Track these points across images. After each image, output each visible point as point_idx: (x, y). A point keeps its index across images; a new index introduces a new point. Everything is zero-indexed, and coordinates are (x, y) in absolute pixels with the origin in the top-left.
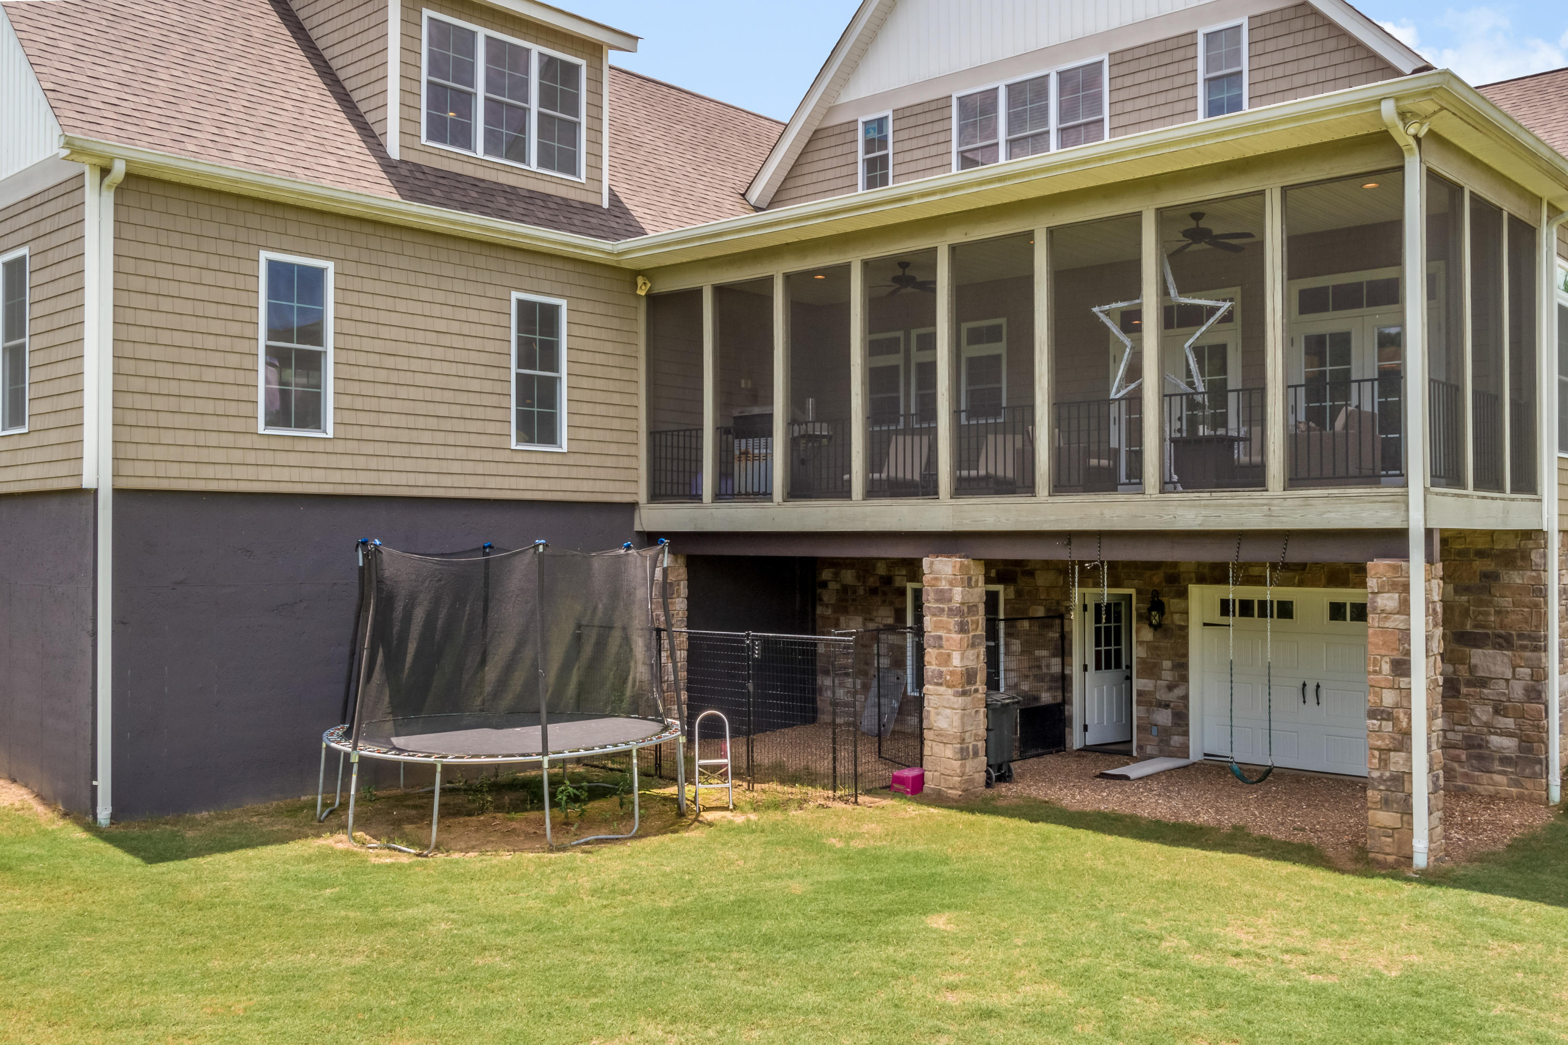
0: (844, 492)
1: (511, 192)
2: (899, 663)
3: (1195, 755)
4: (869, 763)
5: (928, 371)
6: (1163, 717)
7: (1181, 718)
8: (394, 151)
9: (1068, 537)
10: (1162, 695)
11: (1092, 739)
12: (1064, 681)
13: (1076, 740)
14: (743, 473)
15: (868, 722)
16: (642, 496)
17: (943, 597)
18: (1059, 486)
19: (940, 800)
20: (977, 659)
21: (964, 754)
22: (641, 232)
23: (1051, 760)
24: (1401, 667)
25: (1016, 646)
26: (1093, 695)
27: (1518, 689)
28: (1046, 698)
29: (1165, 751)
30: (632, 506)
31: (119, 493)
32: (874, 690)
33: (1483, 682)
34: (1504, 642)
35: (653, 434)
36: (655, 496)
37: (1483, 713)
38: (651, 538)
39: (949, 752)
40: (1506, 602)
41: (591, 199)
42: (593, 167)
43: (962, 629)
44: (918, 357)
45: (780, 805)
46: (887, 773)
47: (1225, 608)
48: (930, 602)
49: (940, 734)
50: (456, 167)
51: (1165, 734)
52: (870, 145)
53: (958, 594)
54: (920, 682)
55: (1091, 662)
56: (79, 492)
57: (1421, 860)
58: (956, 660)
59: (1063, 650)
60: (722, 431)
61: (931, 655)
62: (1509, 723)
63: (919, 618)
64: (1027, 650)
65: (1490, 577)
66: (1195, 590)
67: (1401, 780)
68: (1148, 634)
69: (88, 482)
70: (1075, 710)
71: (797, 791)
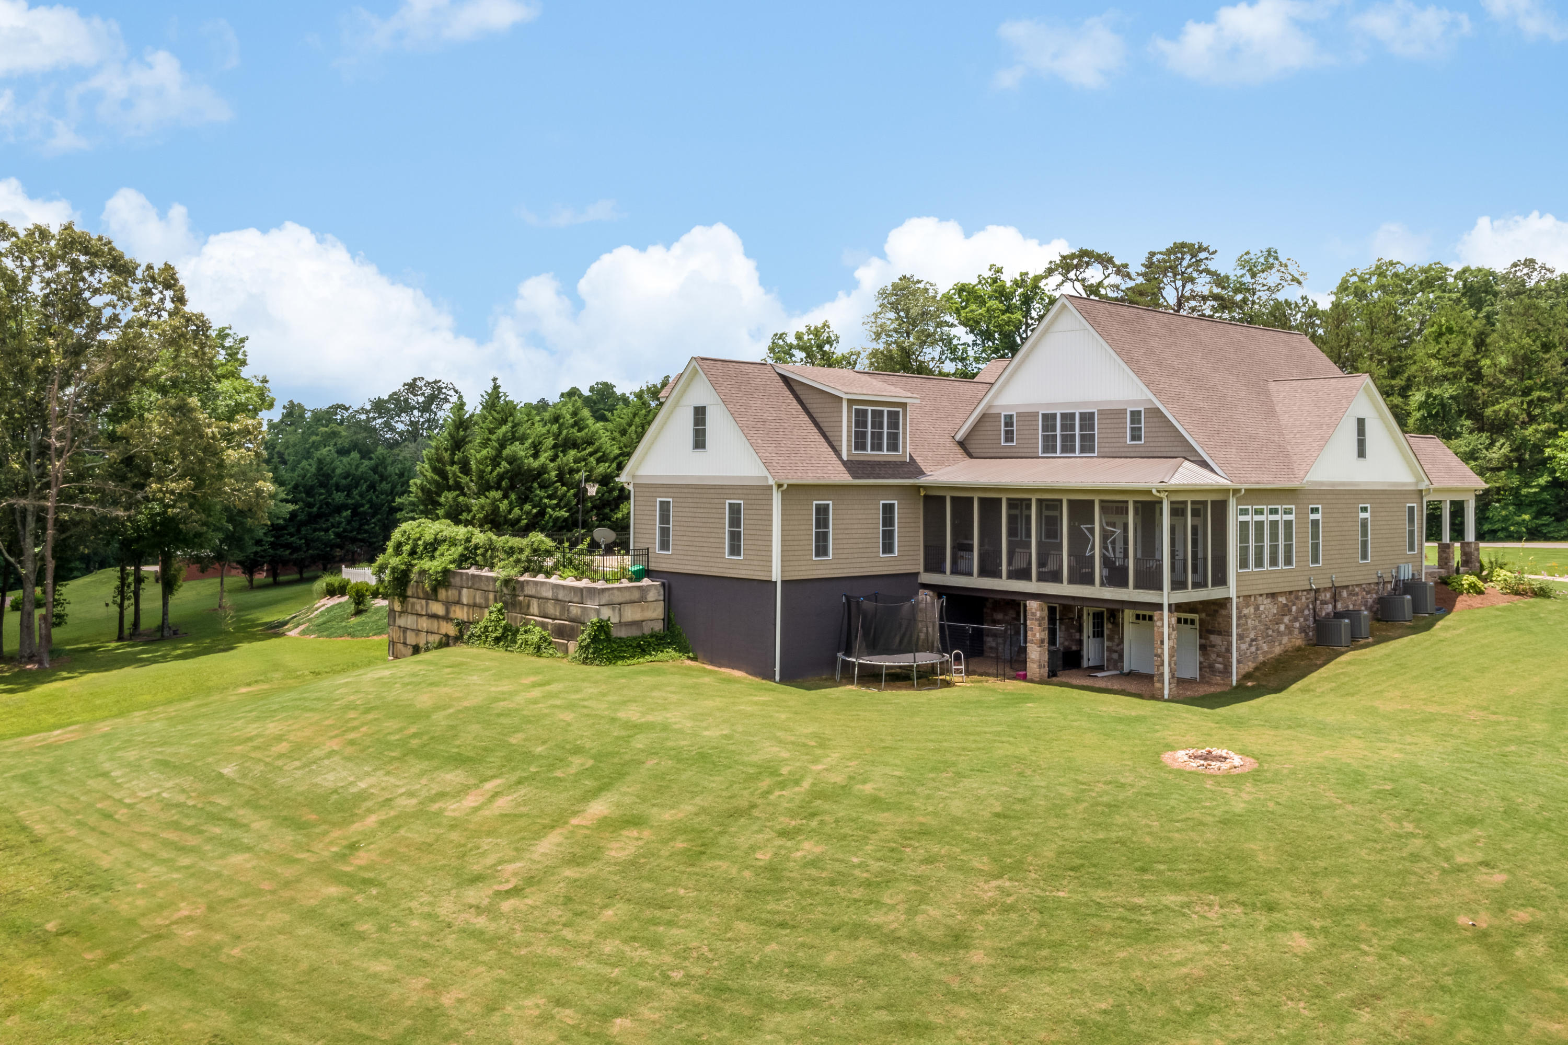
0: (1000, 576)
1: (878, 464)
2: (1018, 633)
3: (1126, 670)
4: (1008, 670)
5: (1029, 518)
6: (1115, 656)
7: (1121, 656)
8: (845, 458)
9: (1074, 598)
10: (1115, 648)
11: (1091, 664)
12: (1080, 642)
13: (1085, 664)
14: (962, 565)
15: (1008, 657)
16: (921, 569)
17: (1034, 614)
18: (1071, 581)
19: (1032, 681)
20: (1045, 635)
21: (1040, 667)
22: (921, 473)
23: (1074, 671)
24: (1162, 642)
25: (1063, 627)
26: (1092, 648)
27: (1223, 649)
28: (1074, 648)
29: (1116, 668)
30: (917, 574)
31: (783, 582)
32: (1008, 642)
33: (1214, 646)
34: (1219, 633)
35: (926, 547)
36: (927, 570)
37: (1213, 656)
38: (925, 586)
39: (1035, 666)
40: (1220, 620)
41: (902, 459)
42: (904, 447)
43: (1040, 625)
44: (1025, 512)
45: (981, 681)
46: (1013, 674)
47: (1138, 617)
48: (1029, 616)
49: (1033, 661)
50: (862, 459)
51: (1116, 662)
52: (1006, 425)
53: (1038, 614)
54: (1025, 642)
55: (1091, 635)
56: (770, 582)
57: (1166, 697)
58: (1038, 635)
59: (1080, 630)
60: (953, 548)
61: (1029, 633)
62: (1220, 660)
63: (1025, 620)
64: (1067, 629)
65: (1216, 611)
66: (1126, 611)
67: (1162, 674)
68: (1110, 626)
69: (774, 579)
70: (1085, 653)
71: (984, 678)
